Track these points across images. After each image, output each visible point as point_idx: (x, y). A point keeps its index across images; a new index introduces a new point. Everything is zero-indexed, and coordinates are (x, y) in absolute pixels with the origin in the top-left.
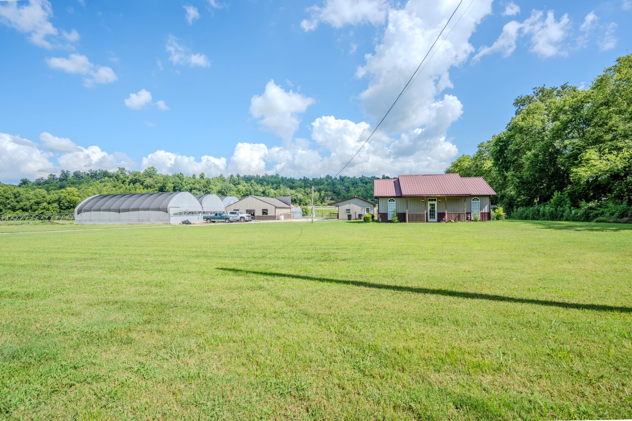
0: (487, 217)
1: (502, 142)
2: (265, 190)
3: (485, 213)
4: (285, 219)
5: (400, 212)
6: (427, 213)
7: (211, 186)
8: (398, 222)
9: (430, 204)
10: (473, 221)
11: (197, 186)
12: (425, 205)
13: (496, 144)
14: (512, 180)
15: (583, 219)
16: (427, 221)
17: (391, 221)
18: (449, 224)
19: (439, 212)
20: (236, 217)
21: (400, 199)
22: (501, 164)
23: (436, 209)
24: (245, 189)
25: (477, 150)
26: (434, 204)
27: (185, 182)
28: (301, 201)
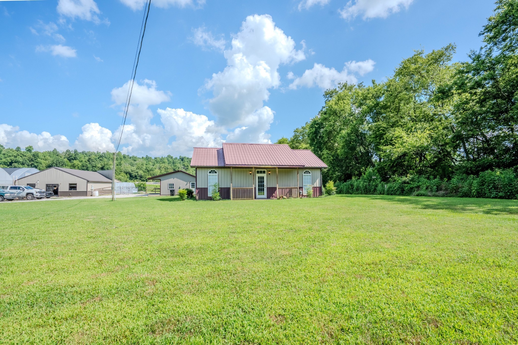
0: (319, 192)
1: (317, 124)
2: (104, 166)
3: (316, 187)
4: (99, 195)
5: (223, 187)
6: (255, 188)
7: (38, 159)
8: (220, 199)
9: (259, 177)
10: (304, 196)
11: (20, 159)
12: (254, 178)
13: (312, 126)
14: (327, 157)
15: (398, 192)
16: (255, 198)
17: (211, 199)
18: (281, 200)
19: (268, 186)
20: (20, 193)
21: (223, 169)
22: (315, 145)
23: (265, 183)
24: (81, 164)
25: (293, 134)
26: (263, 177)
27: (4, 154)
28: (142, 178)
